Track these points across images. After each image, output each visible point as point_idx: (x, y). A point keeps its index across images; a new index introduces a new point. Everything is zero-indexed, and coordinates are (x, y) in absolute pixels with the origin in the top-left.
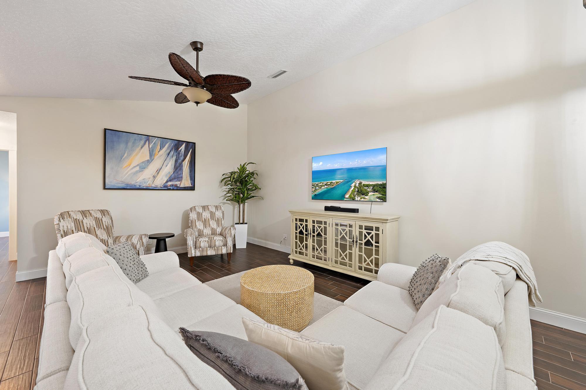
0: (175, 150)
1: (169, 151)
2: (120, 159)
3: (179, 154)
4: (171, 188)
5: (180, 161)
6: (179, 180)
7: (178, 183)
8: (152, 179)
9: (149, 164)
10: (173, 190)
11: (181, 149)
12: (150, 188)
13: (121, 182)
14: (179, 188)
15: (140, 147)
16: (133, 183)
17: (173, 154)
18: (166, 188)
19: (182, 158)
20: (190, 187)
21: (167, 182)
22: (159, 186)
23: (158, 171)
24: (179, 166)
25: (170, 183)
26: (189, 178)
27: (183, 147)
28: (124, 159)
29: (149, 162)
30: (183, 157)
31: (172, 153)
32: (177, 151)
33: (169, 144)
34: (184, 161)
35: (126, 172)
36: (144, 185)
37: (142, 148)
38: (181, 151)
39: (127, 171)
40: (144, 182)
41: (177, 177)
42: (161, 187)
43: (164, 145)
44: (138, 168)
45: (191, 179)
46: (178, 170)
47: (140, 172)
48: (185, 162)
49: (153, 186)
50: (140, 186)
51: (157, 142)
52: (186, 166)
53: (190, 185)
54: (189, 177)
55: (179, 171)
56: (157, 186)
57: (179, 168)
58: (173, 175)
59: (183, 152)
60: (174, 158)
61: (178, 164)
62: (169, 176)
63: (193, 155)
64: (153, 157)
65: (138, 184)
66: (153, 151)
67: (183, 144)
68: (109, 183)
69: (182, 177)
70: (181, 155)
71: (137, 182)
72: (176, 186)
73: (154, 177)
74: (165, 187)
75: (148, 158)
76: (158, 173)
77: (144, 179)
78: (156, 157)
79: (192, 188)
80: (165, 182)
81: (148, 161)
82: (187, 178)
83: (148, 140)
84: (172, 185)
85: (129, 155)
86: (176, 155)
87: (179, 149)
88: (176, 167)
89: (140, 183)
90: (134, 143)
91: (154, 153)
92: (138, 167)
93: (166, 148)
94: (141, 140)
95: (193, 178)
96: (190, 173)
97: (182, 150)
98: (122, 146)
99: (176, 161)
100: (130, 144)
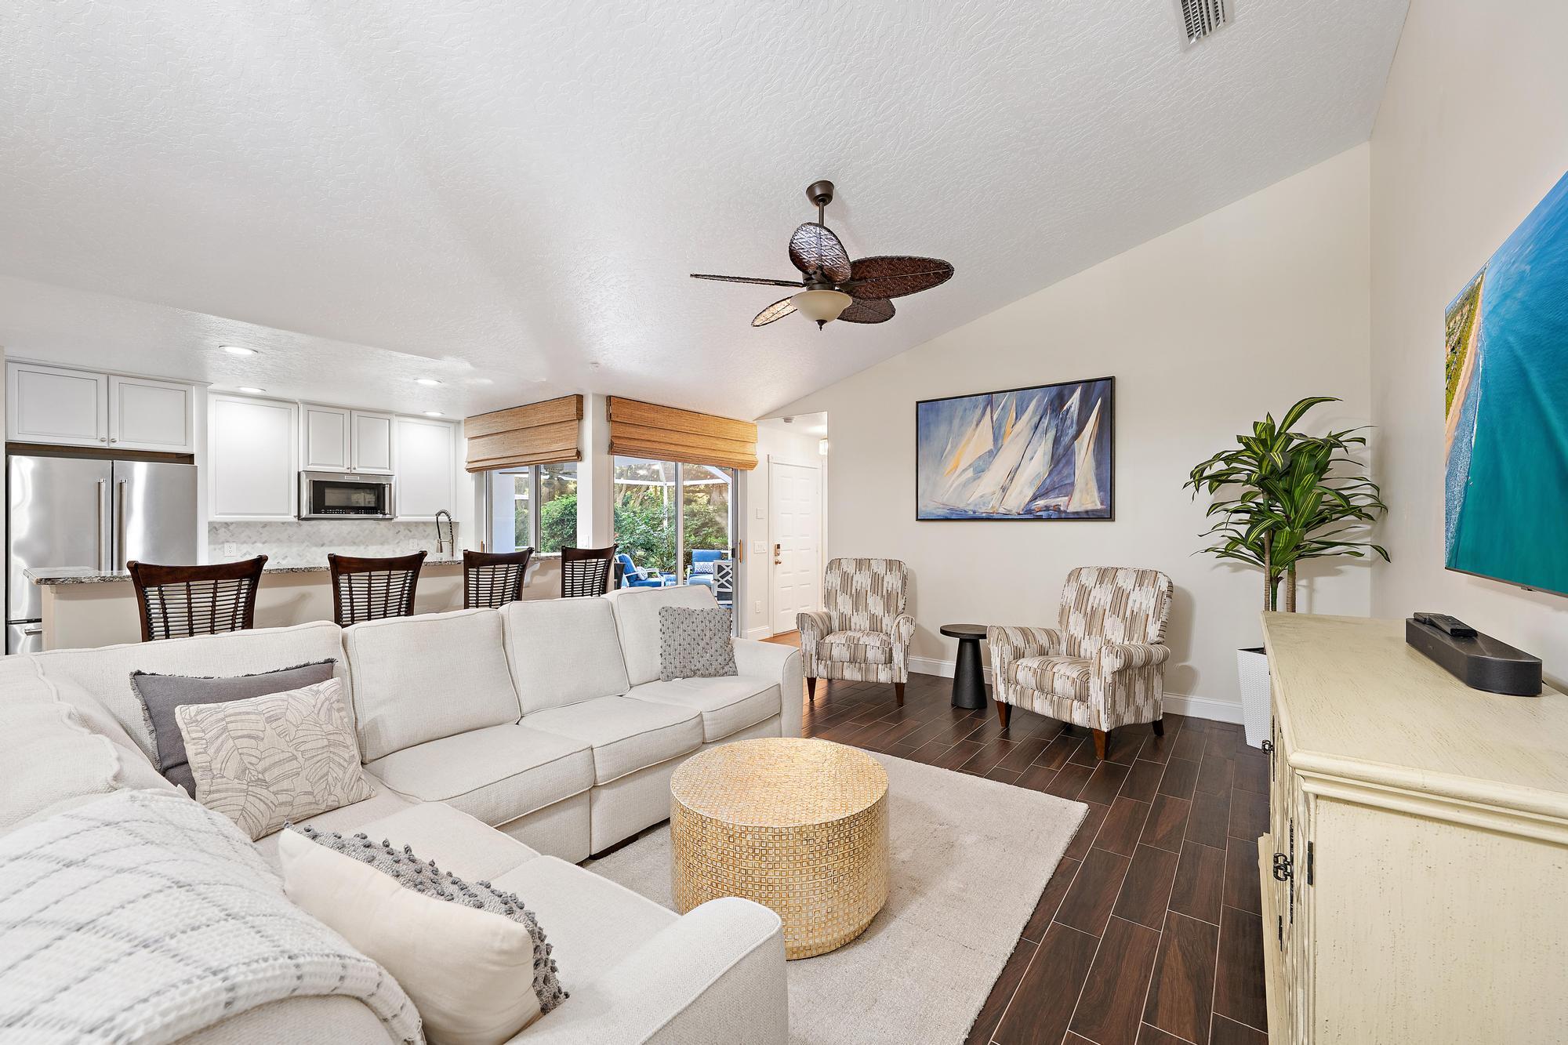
0: (1053, 411)
1: (1036, 419)
2: (940, 457)
3: (1064, 420)
4: (1044, 514)
5: (1066, 440)
6: (1064, 491)
7: (1061, 501)
8: (999, 493)
9: (991, 459)
10: (1049, 519)
11: (1070, 407)
12: (996, 516)
13: (941, 506)
14: (1063, 515)
15: (975, 423)
16: (961, 505)
17: (1049, 423)
18: (1030, 515)
19: (1072, 432)
20: (1097, 511)
21: (1035, 498)
22: (1014, 511)
23: (1012, 475)
24: (1064, 455)
25: (1041, 503)
26: (1093, 485)
27: (1074, 401)
28: (945, 457)
29: (992, 454)
30: (1074, 426)
31: (1045, 421)
32: (1057, 416)
33: (1038, 401)
34: (1080, 437)
35: (950, 482)
36: (983, 511)
37: (977, 425)
38: (1068, 411)
39: (951, 480)
40: (982, 503)
41: (1061, 483)
42: (1019, 514)
43: (1025, 407)
44: (970, 473)
45: (1100, 488)
46: (1061, 465)
47: (975, 480)
48: (1083, 441)
49: (1002, 510)
50: (974, 512)
51: (1008, 403)
52: (1083, 452)
53: (1096, 505)
54: (1095, 481)
55: (1063, 467)
56: (1009, 511)
57: (1064, 461)
58: (1048, 481)
59: (1076, 412)
60: (1051, 434)
61: (1061, 450)
62: (1038, 483)
63: (1108, 414)
64: (1000, 441)
65: (971, 507)
66: (1000, 428)
67: (1073, 392)
68: (923, 509)
69: (1072, 484)
70: (1068, 422)
71: (969, 504)
72: (1057, 509)
73: (1004, 489)
74: (1029, 511)
75: (990, 445)
76: (1012, 480)
77: (982, 497)
78: (1007, 441)
79: (1107, 514)
80: (1028, 499)
81: (990, 452)
82: (1087, 484)
83: (990, 403)
84: (1047, 508)
85: (954, 447)
86: (1057, 425)
87: (1065, 408)
88: (1056, 457)
89: (976, 505)
90: (962, 418)
91: (1003, 430)
92: (972, 469)
93: (1031, 413)
94: (976, 407)
95: (1108, 485)
96: (1097, 469)
97: (1072, 409)
98: (943, 429)
99: (1056, 441)
100: (956, 422)
